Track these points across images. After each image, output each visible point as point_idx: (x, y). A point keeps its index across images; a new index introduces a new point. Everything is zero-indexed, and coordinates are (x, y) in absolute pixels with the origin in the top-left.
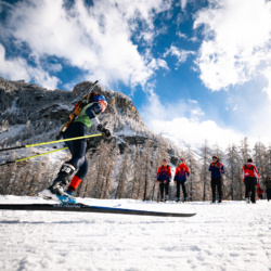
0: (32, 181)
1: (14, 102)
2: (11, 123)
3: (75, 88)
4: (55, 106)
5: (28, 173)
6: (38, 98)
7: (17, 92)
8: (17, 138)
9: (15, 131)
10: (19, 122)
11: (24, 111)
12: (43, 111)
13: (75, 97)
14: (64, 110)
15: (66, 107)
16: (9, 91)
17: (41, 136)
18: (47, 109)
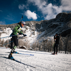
0: (51, 46)
1: (41, 26)
2: (42, 31)
3: (56, 17)
4: (51, 24)
5: (49, 44)
6: (47, 23)
7: (41, 23)
8: (44, 35)
9: (43, 33)
10: (44, 31)
11: (44, 28)
12: (49, 26)
13: (57, 19)
14: (54, 25)
15: (55, 23)
16: (40, 24)
17: (50, 33)
18: (50, 25)
